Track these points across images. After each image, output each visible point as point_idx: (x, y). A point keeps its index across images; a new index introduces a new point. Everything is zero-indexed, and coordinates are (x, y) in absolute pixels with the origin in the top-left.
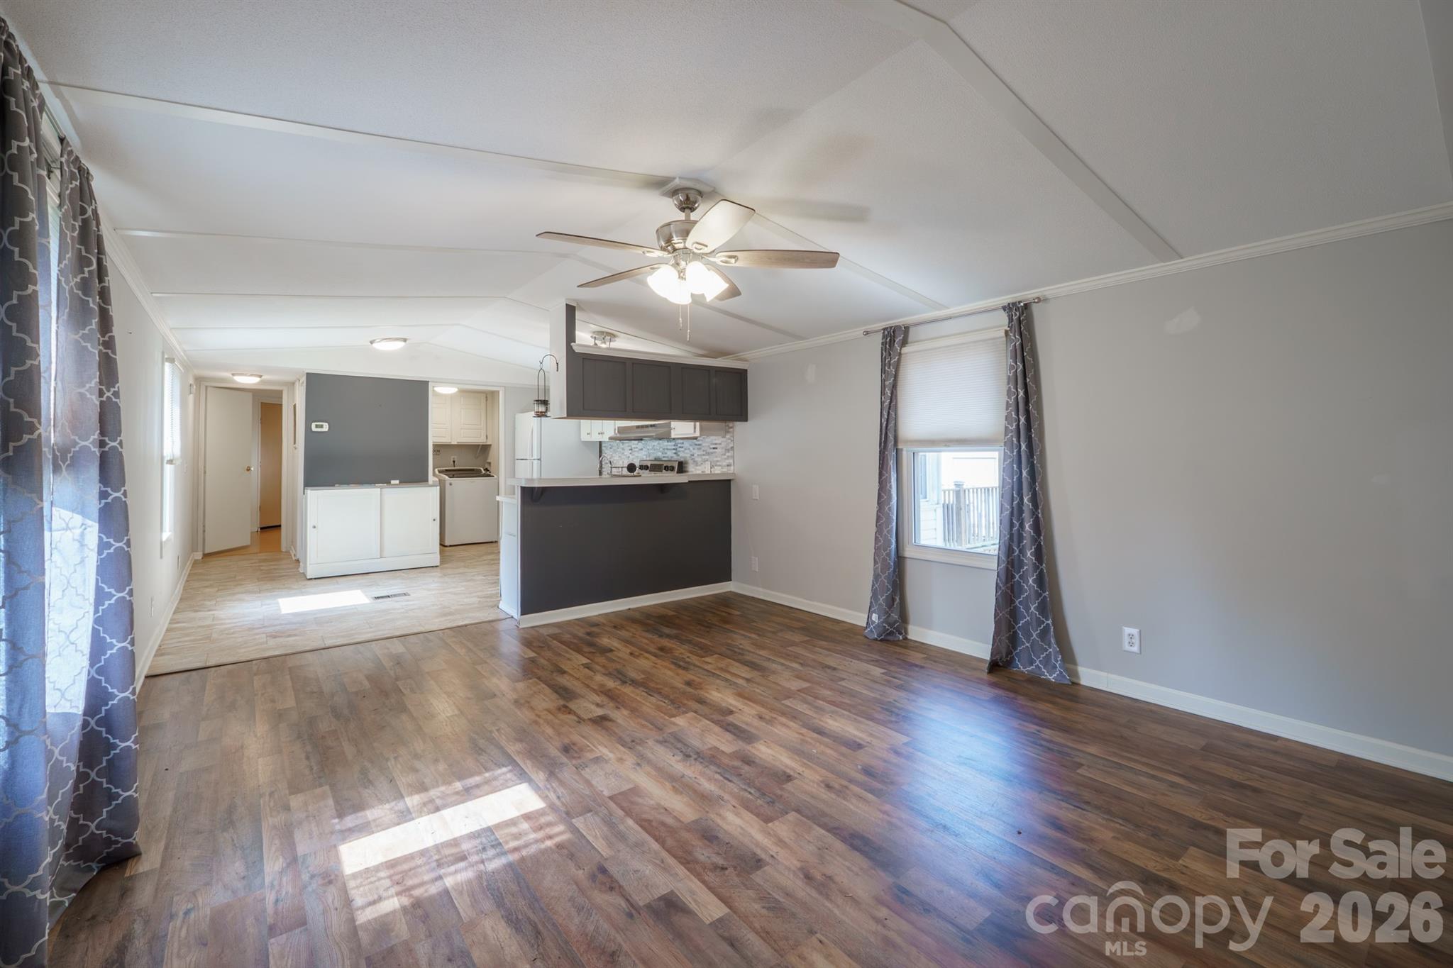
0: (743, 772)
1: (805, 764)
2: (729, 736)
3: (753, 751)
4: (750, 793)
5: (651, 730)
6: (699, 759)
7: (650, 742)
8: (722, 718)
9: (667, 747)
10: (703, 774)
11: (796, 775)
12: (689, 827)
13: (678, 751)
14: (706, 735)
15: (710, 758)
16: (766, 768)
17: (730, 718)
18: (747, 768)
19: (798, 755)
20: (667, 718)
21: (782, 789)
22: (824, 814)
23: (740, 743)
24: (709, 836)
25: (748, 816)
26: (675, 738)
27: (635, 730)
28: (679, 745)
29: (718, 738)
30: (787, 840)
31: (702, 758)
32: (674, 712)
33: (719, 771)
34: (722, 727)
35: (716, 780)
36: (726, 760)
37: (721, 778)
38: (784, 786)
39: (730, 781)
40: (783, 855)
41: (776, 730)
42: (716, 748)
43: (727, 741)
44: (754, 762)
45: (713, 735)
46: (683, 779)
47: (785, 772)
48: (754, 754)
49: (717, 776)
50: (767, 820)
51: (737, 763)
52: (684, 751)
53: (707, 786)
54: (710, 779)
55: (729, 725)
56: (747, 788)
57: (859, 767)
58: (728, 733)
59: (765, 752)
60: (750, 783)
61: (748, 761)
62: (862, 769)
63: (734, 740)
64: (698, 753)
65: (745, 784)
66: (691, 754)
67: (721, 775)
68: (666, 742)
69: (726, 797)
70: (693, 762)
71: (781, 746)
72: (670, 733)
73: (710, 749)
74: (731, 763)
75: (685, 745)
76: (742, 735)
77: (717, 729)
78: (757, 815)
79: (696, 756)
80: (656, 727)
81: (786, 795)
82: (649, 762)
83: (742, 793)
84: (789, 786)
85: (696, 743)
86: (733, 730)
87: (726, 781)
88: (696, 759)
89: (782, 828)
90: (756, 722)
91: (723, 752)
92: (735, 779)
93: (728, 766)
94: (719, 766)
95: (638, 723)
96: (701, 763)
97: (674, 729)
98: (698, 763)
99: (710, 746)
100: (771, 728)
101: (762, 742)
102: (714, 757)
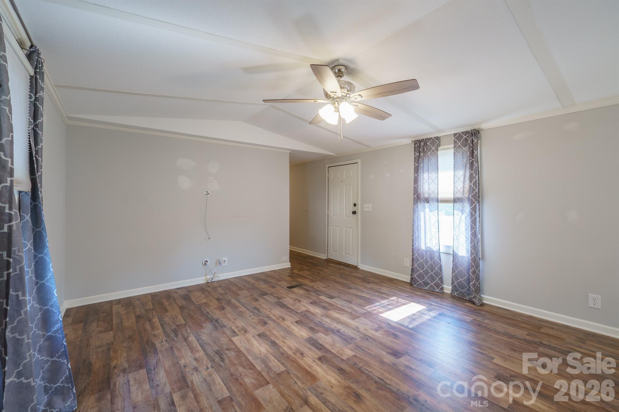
0: (314, 325)
1: (288, 327)
2: (320, 342)
3: (309, 333)
4: (312, 318)
5: (362, 346)
6: (332, 330)
7: (358, 338)
8: (325, 354)
9: (349, 336)
10: (329, 324)
11: (294, 323)
12: (330, 309)
13: (343, 334)
14: (332, 342)
15: (328, 330)
16: (305, 326)
17: (320, 354)
18: (312, 326)
19: (290, 331)
20: (358, 355)
21: (300, 318)
22: (289, 312)
23: (315, 338)
24: (324, 308)
25: (313, 312)
26: (347, 341)
27: (371, 346)
28: (344, 337)
29: (326, 340)
30: (303, 307)
31: (331, 330)
32: (356, 360)
33: (324, 325)
34: (325, 348)
35: (324, 322)
36: (321, 329)
37: (323, 322)
38: (299, 319)
39: (319, 322)
40: (305, 304)
41: (296, 345)
42: (326, 335)
43: (321, 339)
44: (309, 328)
45: (328, 342)
46: (337, 322)
47: (298, 324)
48: (309, 332)
49: (324, 323)
50: (307, 311)
51: (316, 328)
52: (340, 334)
53: (327, 320)
54: (327, 322)
55: (321, 349)
56: (313, 319)
57: (267, 326)
58: (321, 343)
59: (303, 333)
60: (312, 321)
61: (312, 329)
62: (266, 325)
63: (318, 339)
64: (334, 333)
65: (314, 320)
66: (337, 332)
67: (322, 323)
68: (351, 339)
69: (320, 317)
70: (335, 329)
71: (296, 336)
72: (352, 344)
73: (329, 335)
74: (319, 328)
75: (341, 337)
76: (314, 342)
77: (327, 346)
78: (310, 312)
79: (335, 331)
80: (361, 348)
81: (300, 317)
82: (354, 329)
83: (314, 318)
84: (298, 319)
85: (336, 338)
86: (318, 345)
87: (320, 321)
88: (334, 330)
89: (304, 309)
90: (305, 350)
91: (323, 333)
92: (317, 322)
93: (320, 327)
94: (324, 327)
95: (373, 351)
96: (331, 328)
97: (350, 346)
98: (333, 328)
99: (329, 336)
100: (298, 347)
101: (304, 338)
102: (326, 331)
